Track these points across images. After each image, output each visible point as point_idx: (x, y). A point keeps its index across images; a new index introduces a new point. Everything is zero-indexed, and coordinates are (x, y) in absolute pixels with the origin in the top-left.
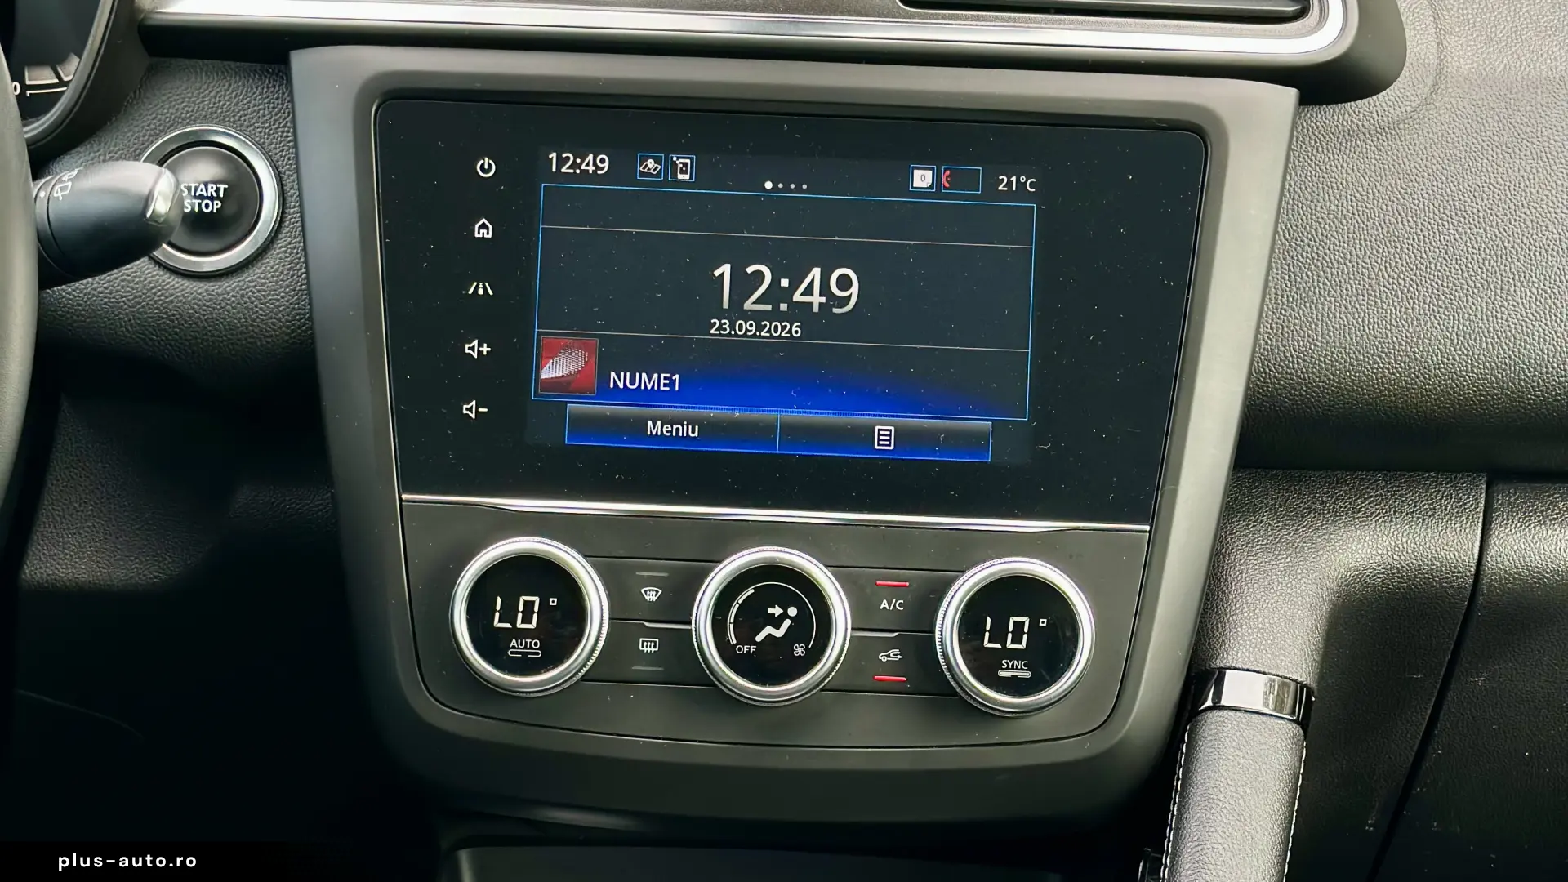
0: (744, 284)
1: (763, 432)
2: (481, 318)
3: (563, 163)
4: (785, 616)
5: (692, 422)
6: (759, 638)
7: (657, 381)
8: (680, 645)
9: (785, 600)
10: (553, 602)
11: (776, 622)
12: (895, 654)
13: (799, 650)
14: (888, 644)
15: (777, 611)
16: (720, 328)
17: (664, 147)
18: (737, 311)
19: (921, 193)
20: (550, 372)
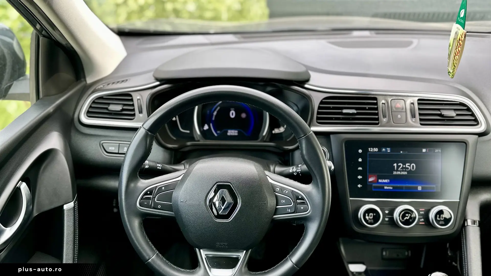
0: (398, 167)
1: (402, 188)
2: (360, 173)
3: (371, 150)
4: (408, 216)
5: (391, 187)
6: (405, 219)
7: (386, 181)
8: (392, 220)
9: (408, 213)
10: (375, 214)
11: (407, 217)
12: (423, 220)
13: (411, 220)
14: (421, 218)
15: (407, 215)
16: (395, 173)
17: (386, 147)
18: (397, 170)
19: (424, 153)
20: (371, 180)
